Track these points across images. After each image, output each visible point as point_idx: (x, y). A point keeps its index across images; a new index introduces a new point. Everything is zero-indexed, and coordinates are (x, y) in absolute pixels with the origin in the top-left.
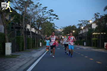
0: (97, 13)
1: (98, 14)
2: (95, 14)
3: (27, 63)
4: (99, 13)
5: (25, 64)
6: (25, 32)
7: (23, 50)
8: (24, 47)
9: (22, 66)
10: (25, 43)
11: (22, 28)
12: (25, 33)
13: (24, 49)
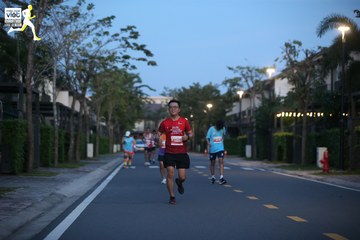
0: (295, 42)
1: (297, 46)
2: (287, 45)
3: (39, 216)
4: (300, 44)
5: (33, 220)
6: (34, 104)
7: (25, 170)
8: (31, 159)
9: (21, 227)
10: (32, 146)
11: (25, 91)
12: (34, 109)
13: (31, 165)
